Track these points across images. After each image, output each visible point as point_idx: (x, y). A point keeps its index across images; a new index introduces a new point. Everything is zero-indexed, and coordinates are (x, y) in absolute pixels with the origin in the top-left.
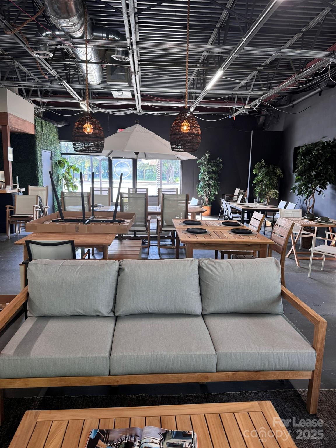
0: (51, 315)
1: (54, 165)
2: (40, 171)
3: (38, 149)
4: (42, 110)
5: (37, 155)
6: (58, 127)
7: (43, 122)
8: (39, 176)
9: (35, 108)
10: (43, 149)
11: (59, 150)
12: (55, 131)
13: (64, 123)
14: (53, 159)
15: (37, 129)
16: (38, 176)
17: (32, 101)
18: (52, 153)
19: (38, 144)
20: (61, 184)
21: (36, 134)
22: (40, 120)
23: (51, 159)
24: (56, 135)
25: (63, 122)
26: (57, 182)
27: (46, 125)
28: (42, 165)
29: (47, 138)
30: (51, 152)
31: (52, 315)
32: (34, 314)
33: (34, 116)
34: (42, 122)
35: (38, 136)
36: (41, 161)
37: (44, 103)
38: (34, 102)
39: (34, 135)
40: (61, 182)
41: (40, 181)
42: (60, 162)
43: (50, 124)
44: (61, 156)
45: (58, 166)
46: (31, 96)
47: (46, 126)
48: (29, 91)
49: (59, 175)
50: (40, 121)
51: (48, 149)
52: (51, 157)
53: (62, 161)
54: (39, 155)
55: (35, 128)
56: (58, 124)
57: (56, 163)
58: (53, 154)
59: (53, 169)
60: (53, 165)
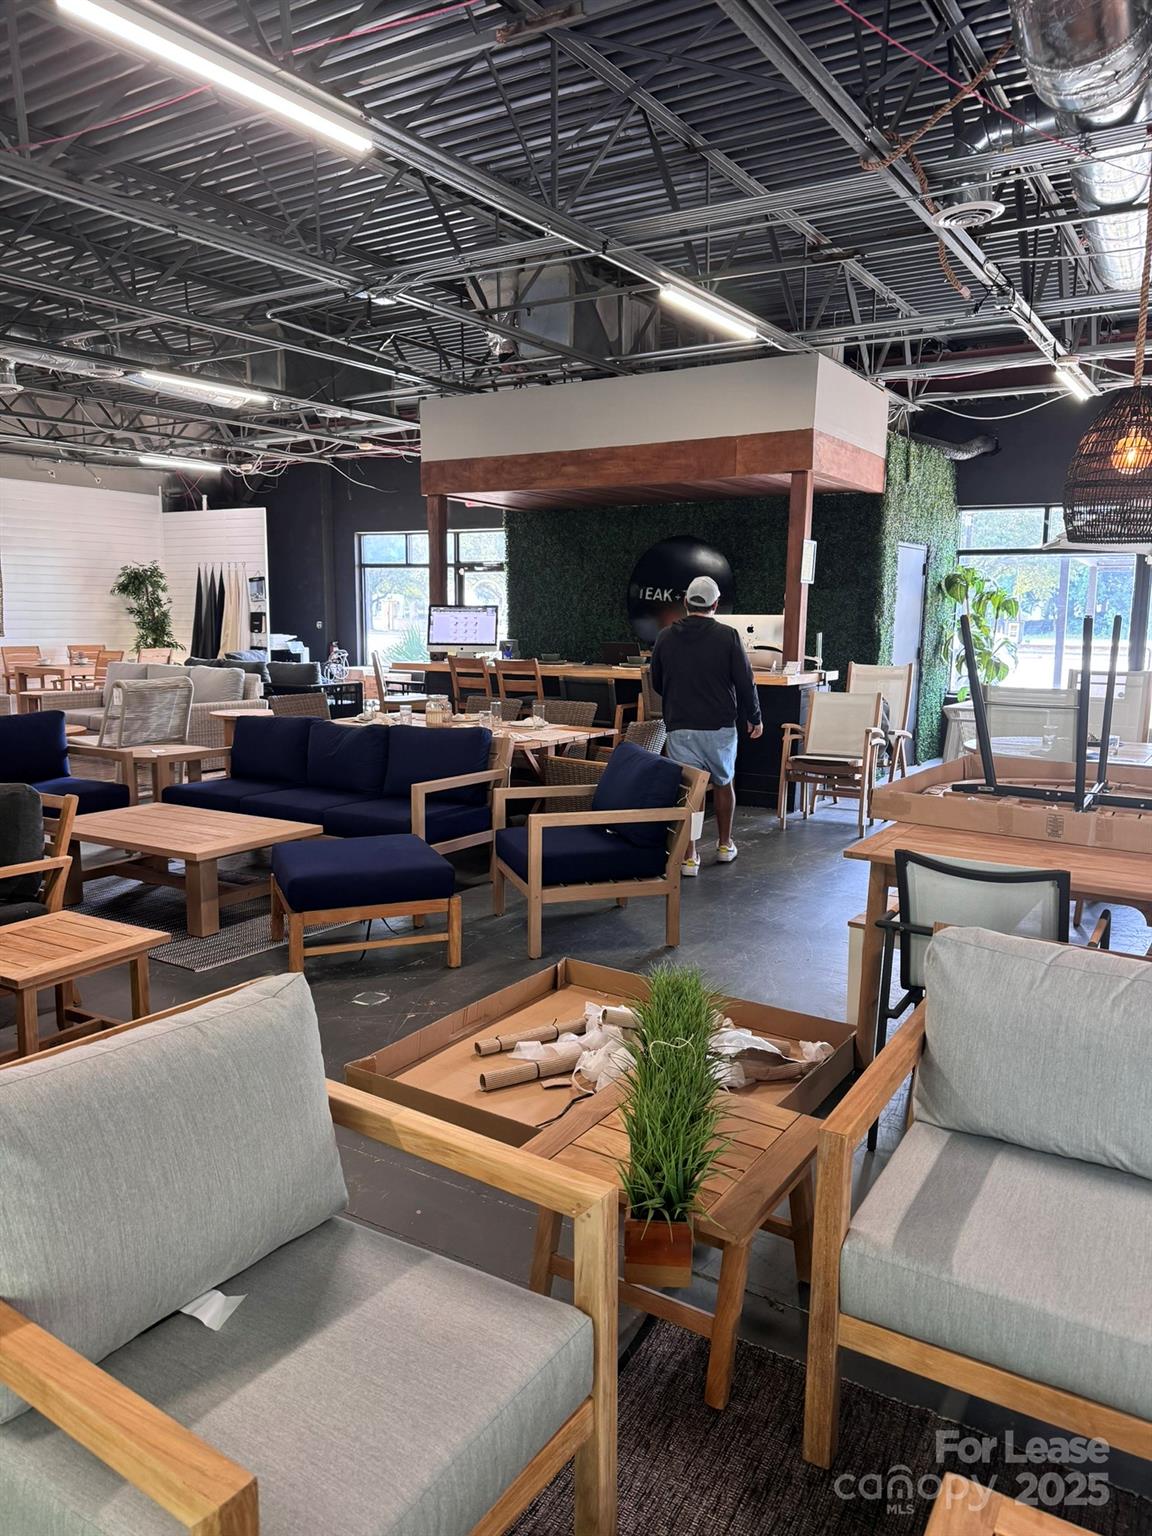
0: (1000, 1136)
1: (932, 592)
2: (886, 612)
3: (888, 541)
4: (913, 408)
5: (885, 561)
6: (958, 463)
7: (913, 448)
8: (881, 632)
9: (891, 406)
10: (902, 540)
11: (951, 541)
12: (948, 474)
13: (980, 445)
14: (931, 573)
15: (892, 472)
16: (879, 630)
17: (884, 384)
18: (928, 551)
19: (891, 524)
20: (946, 658)
21: (887, 491)
22: (903, 442)
23: (925, 572)
24: (947, 489)
25: (977, 443)
26: (936, 650)
27: (921, 457)
28: (895, 595)
29: (918, 501)
30: (925, 548)
31: (1004, 1138)
32: (938, 1116)
33: (886, 430)
34: (908, 448)
35: (892, 498)
36: (893, 581)
37: (920, 384)
38: (890, 385)
39: (881, 495)
40: (946, 650)
41: (884, 646)
42: (951, 582)
43: (934, 452)
44: (956, 559)
45: (943, 594)
46: (884, 366)
47: (920, 462)
48: (879, 349)
49: (945, 626)
50: (902, 446)
51: (921, 537)
52: (924, 566)
53: (959, 576)
54: (889, 561)
55: (887, 470)
56: (959, 450)
57: (939, 586)
58: (933, 555)
59: (928, 606)
60: (929, 592)
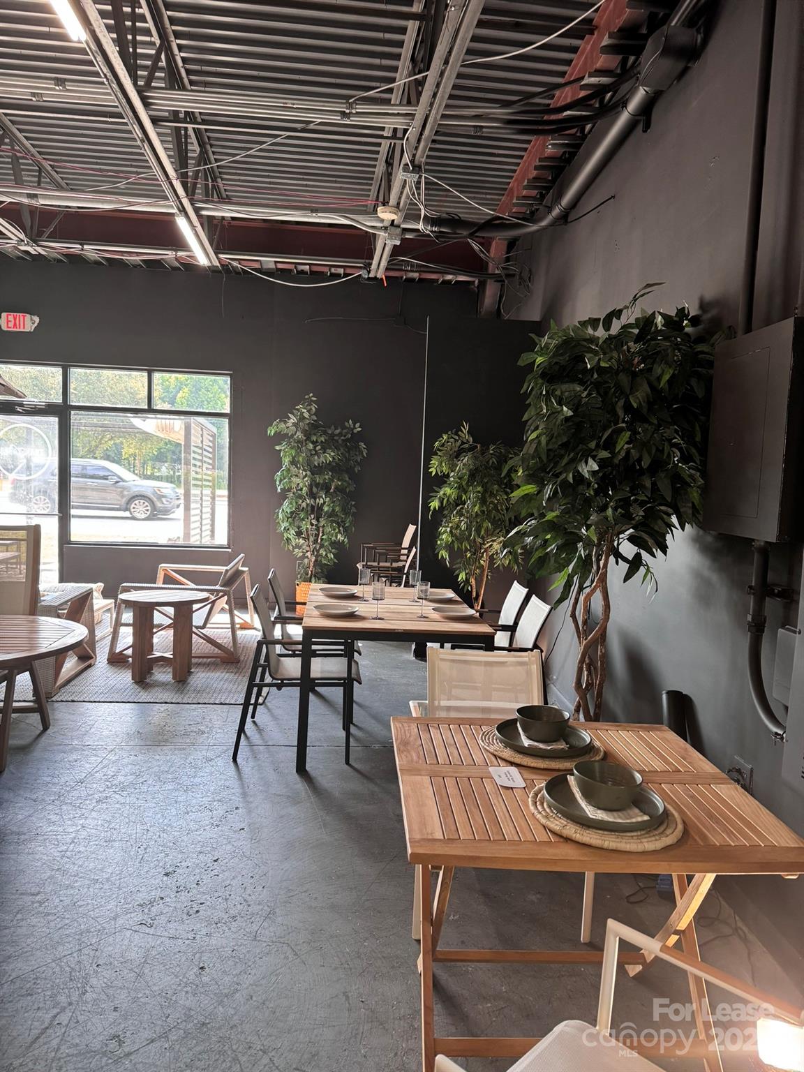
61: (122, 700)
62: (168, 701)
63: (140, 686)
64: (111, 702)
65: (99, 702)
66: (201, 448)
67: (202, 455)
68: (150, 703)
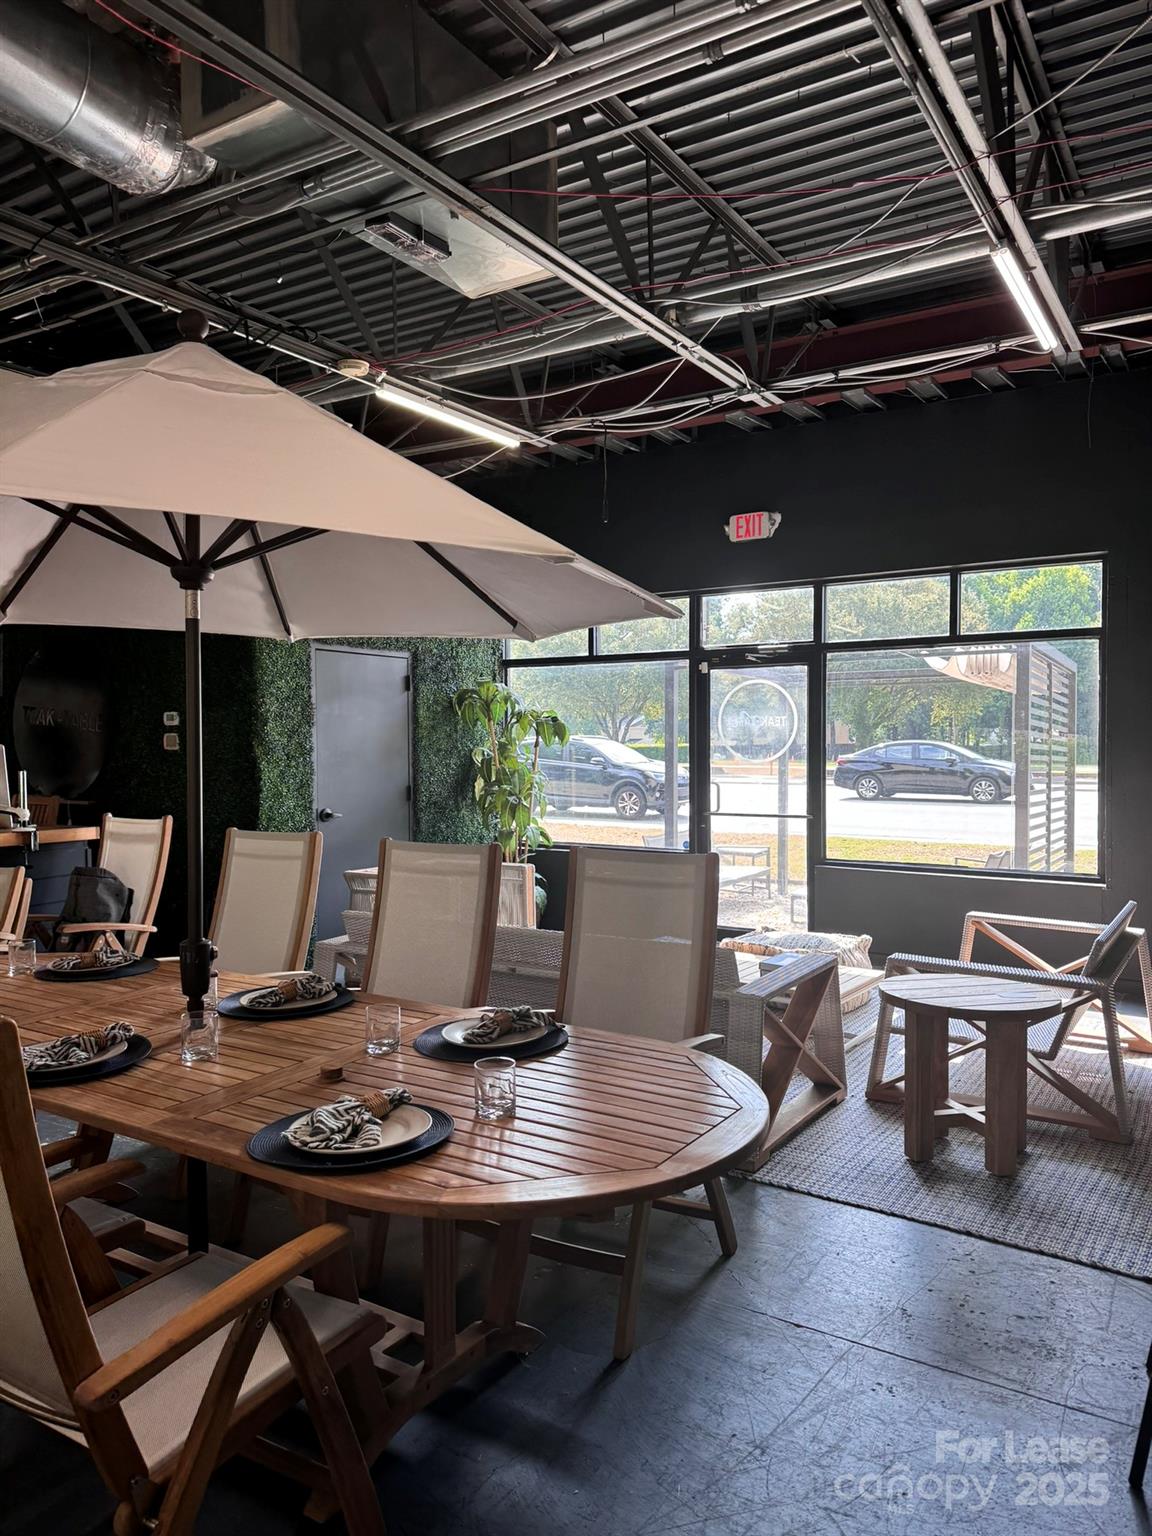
1: (433, 712)
2: (279, 740)
14: (421, 686)
16: (259, 764)
18: (414, 659)
23: (410, 687)
26: (457, 789)
28: (307, 715)
30: (404, 654)
36: (297, 696)
52: (408, 677)
54: (276, 669)
57: (450, 704)
58: (428, 664)
59: (423, 731)
60: (422, 712)
61: (881, 1207)
62: (973, 1230)
63: (919, 1174)
64: (858, 1206)
65: (837, 1201)
66: (1049, 699)
67: (1048, 709)
68: (936, 1225)
